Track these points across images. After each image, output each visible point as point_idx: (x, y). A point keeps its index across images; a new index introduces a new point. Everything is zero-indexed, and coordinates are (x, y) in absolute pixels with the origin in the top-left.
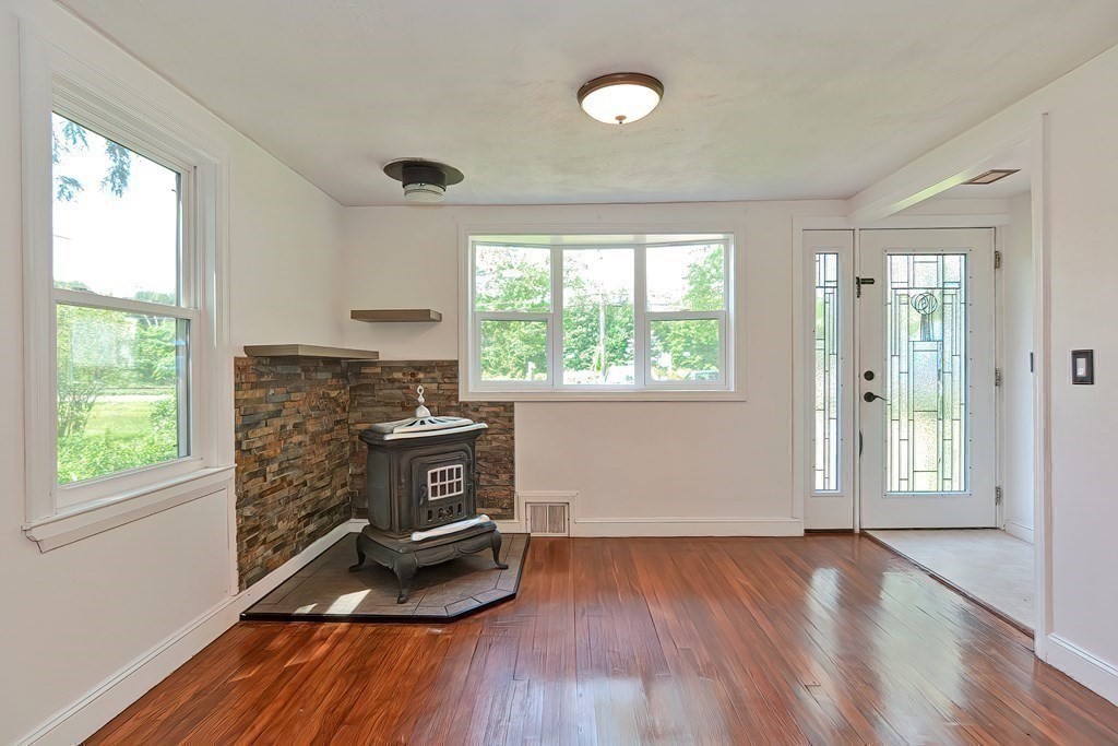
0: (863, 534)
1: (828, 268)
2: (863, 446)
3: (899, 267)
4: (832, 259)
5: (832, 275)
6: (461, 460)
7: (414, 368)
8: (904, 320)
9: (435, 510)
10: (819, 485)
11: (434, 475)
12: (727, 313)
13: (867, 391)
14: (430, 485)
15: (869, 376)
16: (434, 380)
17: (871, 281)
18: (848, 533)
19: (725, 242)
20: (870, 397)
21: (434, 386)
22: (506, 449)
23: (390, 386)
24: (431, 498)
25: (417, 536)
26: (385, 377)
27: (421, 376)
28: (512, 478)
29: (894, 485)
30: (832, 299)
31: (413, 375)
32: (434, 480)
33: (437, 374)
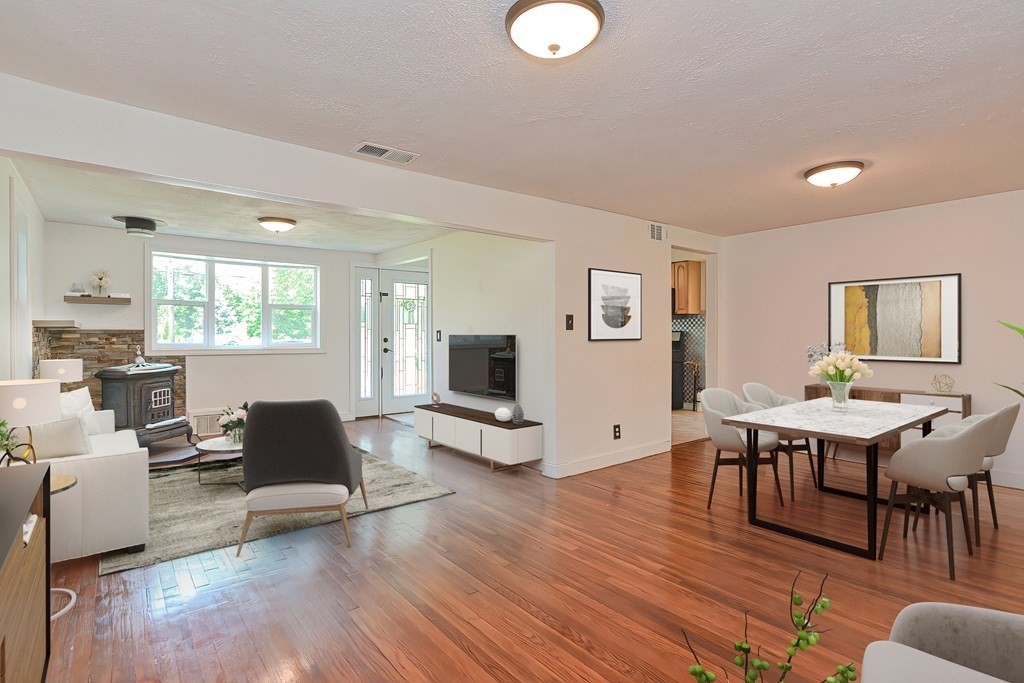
0: (383, 416)
1: (367, 286)
2: (382, 374)
3: (399, 288)
4: (369, 282)
5: (369, 290)
6: (169, 386)
7: (109, 334)
8: (401, 315)
9: (156, 414)
10: (362, 396)
11: (156, 394)
12: (315, 307)
13: (385, 348)
14: (153, 399)
15: (386, 340)
16: (125, 343)
17: (386, 295)
18: (377, 417)
19: (315, 269)
20: (386, 350)
21: (125, 346)
22: (180, 385)
23: (88, 346)
24: (154, 407)
25: (149, 426)
26: (84, 340)
27: (114, 340)
28: (184, 402)
29: (396, 393)
30: (369, 302)
31: (106, 339)
32: (155, 397)
33: (128, 339)
